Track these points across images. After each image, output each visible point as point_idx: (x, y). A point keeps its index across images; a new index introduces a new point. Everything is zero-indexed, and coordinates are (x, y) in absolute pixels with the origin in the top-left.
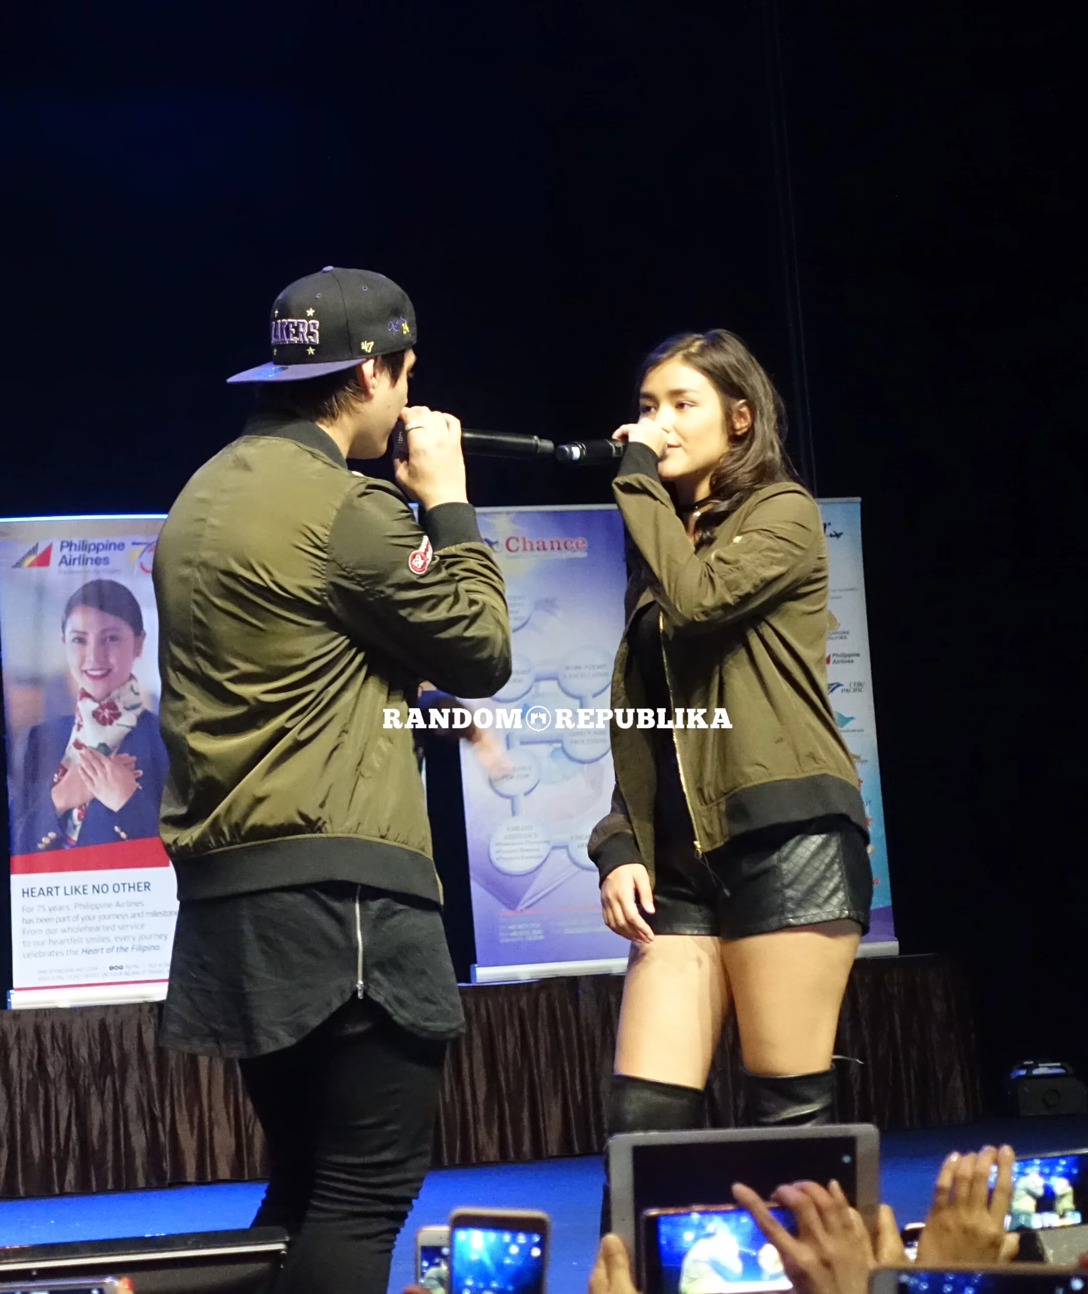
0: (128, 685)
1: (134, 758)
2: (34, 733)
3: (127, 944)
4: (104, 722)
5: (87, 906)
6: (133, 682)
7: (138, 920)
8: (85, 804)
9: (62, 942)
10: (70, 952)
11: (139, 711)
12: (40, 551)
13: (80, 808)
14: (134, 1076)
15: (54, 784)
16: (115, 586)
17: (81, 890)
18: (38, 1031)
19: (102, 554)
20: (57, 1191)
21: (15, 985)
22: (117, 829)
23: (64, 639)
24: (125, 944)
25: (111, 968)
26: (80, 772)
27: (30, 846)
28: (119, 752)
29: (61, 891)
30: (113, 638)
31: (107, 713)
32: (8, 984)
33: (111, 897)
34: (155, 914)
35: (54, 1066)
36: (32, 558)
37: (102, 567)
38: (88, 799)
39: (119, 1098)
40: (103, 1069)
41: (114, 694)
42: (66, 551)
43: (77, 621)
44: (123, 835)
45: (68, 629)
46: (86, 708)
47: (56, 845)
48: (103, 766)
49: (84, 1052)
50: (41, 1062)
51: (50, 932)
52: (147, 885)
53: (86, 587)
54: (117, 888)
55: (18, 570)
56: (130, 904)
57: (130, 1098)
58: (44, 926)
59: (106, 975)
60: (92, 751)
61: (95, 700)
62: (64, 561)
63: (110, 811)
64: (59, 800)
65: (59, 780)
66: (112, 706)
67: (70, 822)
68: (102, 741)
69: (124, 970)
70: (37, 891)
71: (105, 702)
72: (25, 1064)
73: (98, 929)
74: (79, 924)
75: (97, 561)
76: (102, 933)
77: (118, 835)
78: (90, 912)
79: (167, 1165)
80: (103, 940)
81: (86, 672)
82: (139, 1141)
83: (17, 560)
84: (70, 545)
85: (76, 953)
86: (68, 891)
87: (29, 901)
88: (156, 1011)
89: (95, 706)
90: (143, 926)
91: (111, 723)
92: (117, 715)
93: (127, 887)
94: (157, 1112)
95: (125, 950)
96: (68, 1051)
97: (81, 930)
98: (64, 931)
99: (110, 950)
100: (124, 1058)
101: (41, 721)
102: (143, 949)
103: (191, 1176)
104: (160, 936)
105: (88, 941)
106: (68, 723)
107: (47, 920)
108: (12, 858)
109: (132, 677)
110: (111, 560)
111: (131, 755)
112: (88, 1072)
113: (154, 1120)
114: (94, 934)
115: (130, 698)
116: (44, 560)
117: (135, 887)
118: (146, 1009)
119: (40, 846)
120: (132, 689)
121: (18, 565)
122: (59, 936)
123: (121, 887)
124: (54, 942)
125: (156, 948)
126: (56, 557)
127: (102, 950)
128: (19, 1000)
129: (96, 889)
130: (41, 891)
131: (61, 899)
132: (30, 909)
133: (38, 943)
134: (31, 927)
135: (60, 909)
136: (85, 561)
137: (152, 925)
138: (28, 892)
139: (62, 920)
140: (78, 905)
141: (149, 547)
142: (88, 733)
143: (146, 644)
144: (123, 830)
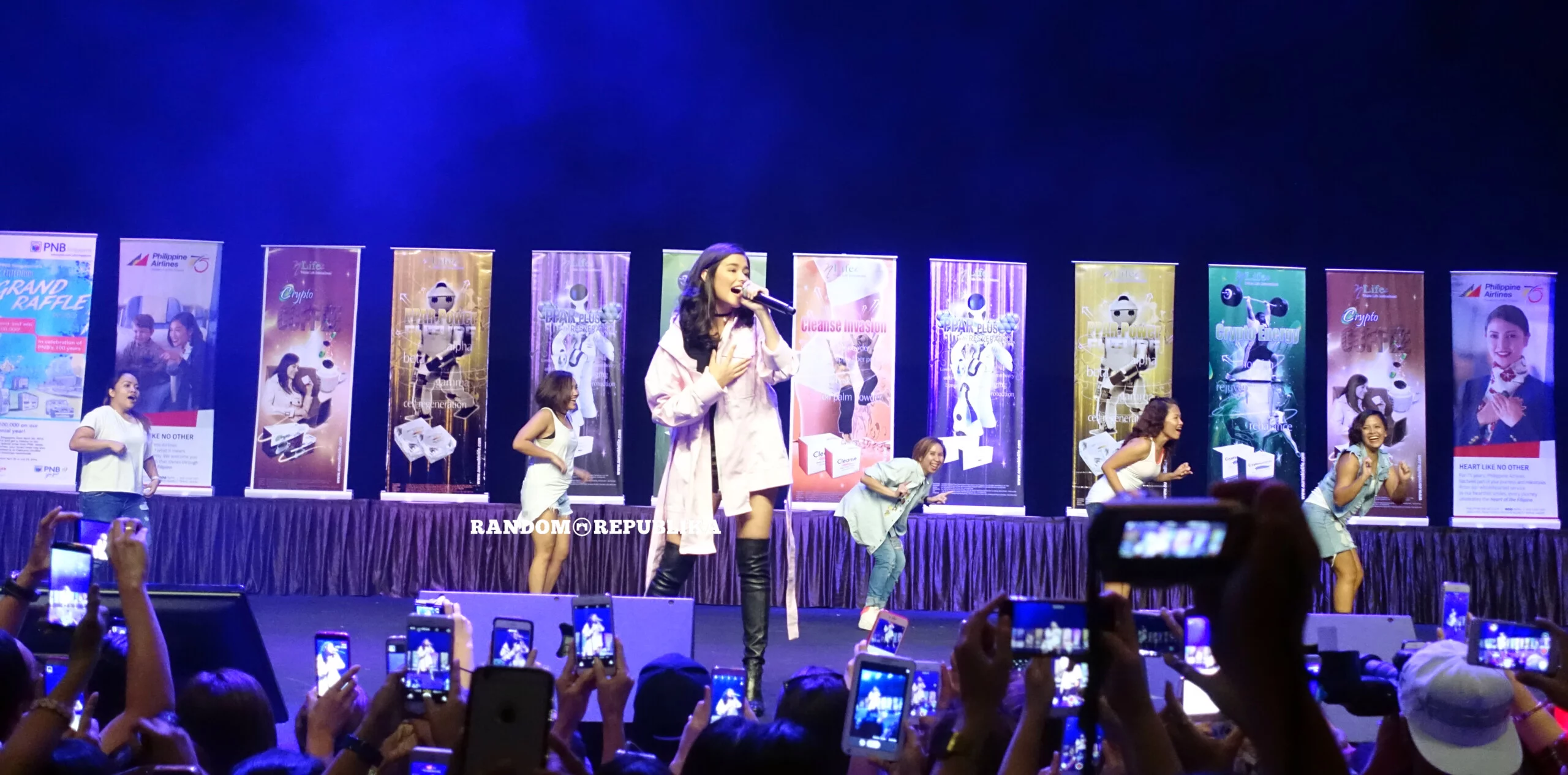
0: (1520, 361)
1: (1522, 400)
2: (1469, 384)
3: (1516, 497)
4: (1506, 380)
5: (1494, 476)
6: (1523, 360)
7: (1521, 486)
9: (1480, 494)
10: (1484, 499)
11: (1525, 375)
12: (1475, 288)
13: (1492, 424)
14: (1521, 567)
15: (1478, 411)
16: (1514, 308)
17: (1491, 467)
18: (1470, 539)
19: (1508, 292)
21: (1455, 514)
22: (1512, 436)
23: (1486, 336)
24: (1514, 497)
25: (1505, 510)
26: (1493, 405)
27: (1465, 441)
28: (1514, 396)
29: (1480, 467)
30: (1513, 336)
31: (1508, 375)
32: (1451, 514)
33: (1507, 472)
34: (1531, 482)
35: (1479, 558)
36: (1470, 292)
38: (1497, 419)
39: (1513, 577)
40: (1505, 560)
41: (1512, 366)
42: (1488, 289)
43: (1494, 326)
44: (1515, 440)
45: (1489, 330)
46: (1496, 372)
47: (1478, 443)
48: (1505, 402)
49: (1495, 552)
50: (1472, 556)
51: (1474, 488)
52: (1527, 467)
53: (1499, 308)
54: (1511, 467)
56: (1517, 476)
57: (1519, 578)
58: (1470, 485)
59: (1503, 513)
60: (1499, 394)
61: (1502, 368)
62: (1487, 294)
63: (1507, 426)
64: (1481, 419)
66: (1511, 371)
67: (1486, 431)
68: (1505, 389)
69: (1515, 510)
70: (1467, 466)
71: (1507, 369)
72: (1463, 555)
73: (1500, 488)
74: (1490, 484)
75: (1505, 295)
76: (1503, 491)
77: (1512, 441)
78: (1496, 479)
80: (1502, 494)
81: (1497, 353)
83: (1461, 293)
84: (1491, 286)
85: (1487, 499)
86: (1484, 467)
87: (1463, 471)
89: (1502, 371)
90: (1524, 488)
91: (1510, 380)
92: (1514, 377)
93: (1516, 467)
94: (1534, 587)
95: (1514, 500)
96: (1486, 551)
97: (1490, 488)
98: (1481, 488)
99: (1506, 500)
100: (1516, 556)
101: (1472, 378)
104: (1533, 494)
105: (1494, 494)
106: (1487, 379)
107: (1473, 482)
109: (1522, 357)
110: (1513, 295)
111: (1520, 398)
112: (1497, 564)
114: (1497, 491)
115: (1519, 368)
116: (1477, 293)
117: (1521, 468)
119: (1470, 443)
120: (1522, 363)
121: (1463, 295)
122: (1479, 490)
123: (1513, 467)
124: (1476, 493)
125: (1531, 500)
126: (1483, 291)
127: (1501, 499)
128: (1456, 522)
129: (1499, 467)
130: (1470, 467)
131: (1480, 471)
132: (1464, 476)
133: (1467, 493)
134: (1463, 484)
135: (1480, 476)
136: (1499, 295)
137: (1530, 489)
138: (1463, 467)
139: (1481, 482)
140: (1490, 475)
141: (1534, 289)
142: (1497, 385)
143: (1530, 339)
144: (1515, 437)
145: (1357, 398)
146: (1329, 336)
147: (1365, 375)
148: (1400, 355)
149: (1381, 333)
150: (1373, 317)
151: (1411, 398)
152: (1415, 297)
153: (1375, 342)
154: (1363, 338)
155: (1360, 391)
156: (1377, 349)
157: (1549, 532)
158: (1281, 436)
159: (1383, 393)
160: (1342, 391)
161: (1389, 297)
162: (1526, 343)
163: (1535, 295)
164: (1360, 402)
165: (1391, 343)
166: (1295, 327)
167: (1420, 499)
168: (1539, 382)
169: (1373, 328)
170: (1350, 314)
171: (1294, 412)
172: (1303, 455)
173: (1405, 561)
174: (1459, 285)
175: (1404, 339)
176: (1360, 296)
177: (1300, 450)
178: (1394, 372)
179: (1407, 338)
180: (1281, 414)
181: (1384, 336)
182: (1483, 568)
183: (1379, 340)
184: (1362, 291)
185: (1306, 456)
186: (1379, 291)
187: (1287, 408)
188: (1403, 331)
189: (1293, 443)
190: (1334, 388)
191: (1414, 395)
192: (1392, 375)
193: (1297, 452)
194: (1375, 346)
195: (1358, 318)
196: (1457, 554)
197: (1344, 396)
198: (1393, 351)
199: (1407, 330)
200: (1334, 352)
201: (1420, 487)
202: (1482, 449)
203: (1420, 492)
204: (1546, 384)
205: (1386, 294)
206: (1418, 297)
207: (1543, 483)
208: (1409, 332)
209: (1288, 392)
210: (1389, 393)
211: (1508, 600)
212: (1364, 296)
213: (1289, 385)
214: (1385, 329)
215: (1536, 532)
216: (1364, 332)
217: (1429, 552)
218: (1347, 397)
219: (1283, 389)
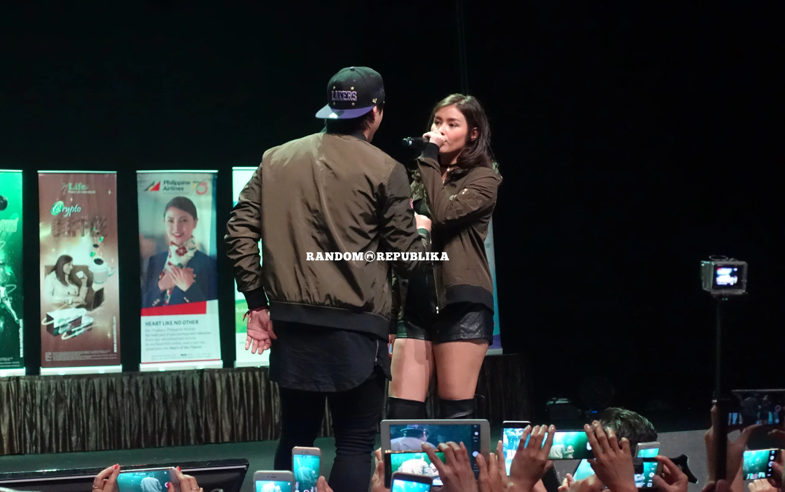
0: (191, 240)
1: (192, 270)
2: (152, 259)
3: (189, 345)
4: (180, 255)
5: (173, 330)
6: (193, 239)
7: (193, 336)
8: (172, 288)
9: (162, 344)
10: (165, 348)
11: (195, 250)
12: (156, 184)
13: (170, 289)
14: (190, 400)
15: (159, 280)
16: (186, 199)
17: (170, 323)
18: (151, 381)
19: (181, 186)
20: (157, 445)
21: (142, 361)
22: (185, 298)
23: (164, 220)
24: (187, 345)
25: (182, 355)
26: (170, 275)
27: (149, 305)
28: (186, 267)
29: (162, 323)
30: (185, 221)
31: (181, 251)
32: (139, 361)
33: (182, 326)
34: (200, 333)
35: (157, 394)
36: (152, 187)
37: (181, 191)
38: (173, 286)
39: (184, 409)
40: (178, 396)
41: (185, 244)
42: (166, 185)
43: (171, 213)
44: (187, 301)
45: (167, 216)
46: (173, 249)
47: (160, 305)
48: (179, 272)
49: (170, 389)
50: (152, 393)
51: (156, 340)
52: (197, 322)
53: (174, 199)
54: (185, 322)
55: (147, 192)
56: (190, 329)
57: (189, 409)
58: (154, 338)
59: (179, 358)
60: (175, 266)
61: (177, 246)
62: (165, 188)
63: (182, 291)
64: (161, 286)
65: (162, 278)
66: (184, 248)
67: (166, 296)
68: (180, 262)
69: (187, 356)
70: (151, 323)
71: (181, 246)
72: (145, 393)
73: (176, 339)
74: (169, 337)
75: (179, 189)
76: (178, 341)
77: (185, 301)
78: (173, 332)
79: (203, 436)
80: (178, 343)
81: (173, 234)
82: (191, 426)
83: (145, 188)
84: (168, 182)
85: (167, 349)
86: (165, 323)
87: (149, 328)
88: (200, 373)
89: (177, 248)
90: (195, 338)
91: (183, 255)
92: (186, 252)
93: (188, 322)
94: (199, 414)
95: (187, 348)
96: (163, 388)
97: (169, 339)
98: (162, 340)
99: (181, 348)
100: (186, 392)
101: (154, 253)
102: (195, 348)
103: (213, 440)
104: (202, 342)
105: (172, 344)
106: (166, 254)
107: (156, 335)
108: (142, 310)
109: (192, 237)
110: (184, 189)
111: (191, 268)
112: (172, 398)
113: (198, 418)
114: (175, 341)
115: (190, 245)
116: (157, 188)
117: (192, 322)
118: (196, 372)
119: (153, 305)
120: (192, 241)
121: (147, 190)
122: (161, 342)
123: (186, 322)
124: (158, 344)
125: (200, 347)
126: (162, 187)
127: (178, 348)
128: (143, 368)
129: (176, 323)
130: (153, 323)
131: (162, 327)
132: (149, 331)
133: (152, 345)
134: (149, 338)
135: (161, 330)
136: (173, 189)
137: (199, 338)
138: (148, 324)
139: (162, 335)
140: (169, 329)
141: (201, 183)
142: (174, 259)
143: (198, 223)
144: (187, 298)
145: (64, 274)
146: (41, 225)
147: (71, 254)
148: (98, 238)
149: (83, 221)
150: (77, 209)
151: (107, 272)
152: (110, 192)
153: (79, 228)
154: (69, 226)
155: (67, 268)
156: (80, 235)
157: (212, 371)
158: (3, 307)
159: (85, 269)
160: (51, 269)
161: (90, 192)
162: (194, 226)
163: (202, 189)
164: (67, 277)
165: (92, 229)
166: (14, 219)
167: (115, 351)
168: (205, 255)
169: (77, 218)
170: (58, 207)
171: (13, 287)
172: (21, 322)
173: (100, 401)
174: (142, 182)
175: (102, 225)
176: (67, 192)
177: (19, 318)
178: (94, 252)
179: (104, 225)
180: (3, 289)
181: (86, 223)
182: (161, 402)
183: (82, 228)
184: (68, 187)
185: (24, 322)
186: (81, 188)
187: (8, 284)
188: (100, 219)
189: (13, 312)
190: (46, 267)
191: (110, 269)
192: (92, 254)
193: (16, 319)
194: (79, 232)
195: (65, 210)
196: (141, 393)
197: (54, 274)
198: (93, 235)
199: (104, 217)
200: (47, 238)
201: (115, 341)
202: (162, 310)
203: (115, 346)
204: (210, 258)
205: (88, 190)
206: (112, 192)
207: (209, 333)
208: (106, 219)
209: (9, 271)
210: (90, 269)
211: (180, 427)
212: (69, 192)
213: (9, 266)
214: (86, 217)
215: (201, 372)
216: (69, 221)
217: (119, 392)
218: (57, 273)
219: (4, 269)
